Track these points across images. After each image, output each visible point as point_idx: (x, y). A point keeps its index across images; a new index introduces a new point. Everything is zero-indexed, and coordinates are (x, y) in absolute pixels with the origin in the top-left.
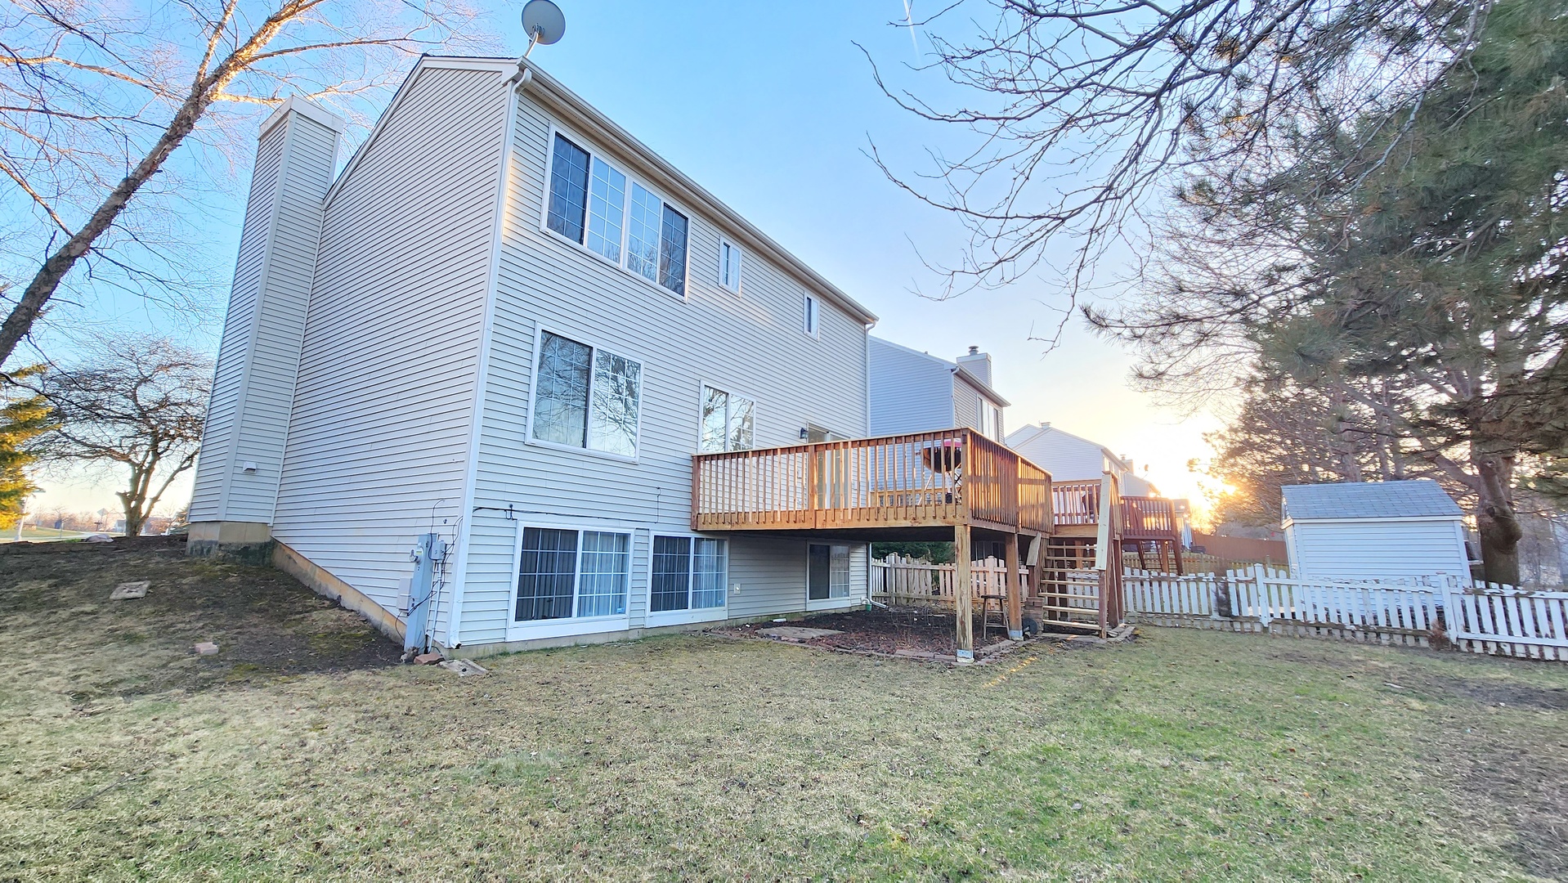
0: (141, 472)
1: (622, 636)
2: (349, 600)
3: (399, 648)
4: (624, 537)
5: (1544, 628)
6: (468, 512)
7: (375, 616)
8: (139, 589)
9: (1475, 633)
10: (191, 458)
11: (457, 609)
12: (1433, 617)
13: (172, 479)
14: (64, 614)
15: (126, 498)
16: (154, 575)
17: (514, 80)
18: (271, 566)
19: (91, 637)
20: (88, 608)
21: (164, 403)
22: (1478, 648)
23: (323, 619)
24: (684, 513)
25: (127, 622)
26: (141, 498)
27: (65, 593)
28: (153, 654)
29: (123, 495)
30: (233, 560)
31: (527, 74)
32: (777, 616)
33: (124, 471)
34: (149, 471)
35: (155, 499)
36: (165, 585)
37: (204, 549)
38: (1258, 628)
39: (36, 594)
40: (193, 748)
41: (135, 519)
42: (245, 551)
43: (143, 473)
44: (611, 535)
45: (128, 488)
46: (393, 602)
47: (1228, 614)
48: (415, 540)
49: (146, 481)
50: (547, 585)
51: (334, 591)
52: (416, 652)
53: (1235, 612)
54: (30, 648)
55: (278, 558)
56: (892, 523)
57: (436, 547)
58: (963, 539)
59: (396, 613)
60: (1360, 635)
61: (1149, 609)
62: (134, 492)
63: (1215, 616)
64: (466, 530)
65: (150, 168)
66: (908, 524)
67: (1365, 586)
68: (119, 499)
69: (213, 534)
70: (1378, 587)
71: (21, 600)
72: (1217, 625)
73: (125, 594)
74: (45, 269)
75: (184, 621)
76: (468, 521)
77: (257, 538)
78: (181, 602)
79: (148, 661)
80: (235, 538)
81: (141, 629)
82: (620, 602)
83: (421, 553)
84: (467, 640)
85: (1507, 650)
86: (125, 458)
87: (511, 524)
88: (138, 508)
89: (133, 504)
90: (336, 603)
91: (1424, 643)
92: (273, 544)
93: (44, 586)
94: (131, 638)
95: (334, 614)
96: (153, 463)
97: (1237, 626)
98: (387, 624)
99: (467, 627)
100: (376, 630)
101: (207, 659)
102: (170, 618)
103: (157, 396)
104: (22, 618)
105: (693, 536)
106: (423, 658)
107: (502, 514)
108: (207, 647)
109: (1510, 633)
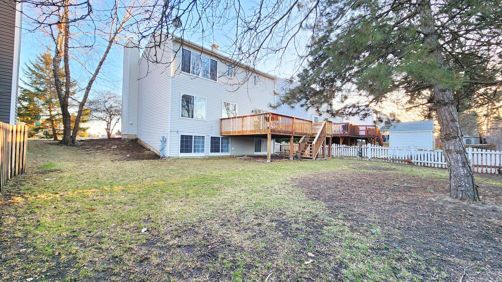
0: (108, 123)
1: (204, 157)
2: (151, 149)
3: (160, 157)
4: (204, 137)
5: (436, 159)
6: (169, 132)
7: (156, 152)
8: (116, 147)
9: (419, 161)
10: (118, 120)
11: (168, 150)
12: (410, 157)
13: (115, 125)
14: (105, 151)
15: (107, 129)
16: (117, 145)
17: (172, 39)
18: (137, 143)
19: (110, 154)
20: (109, 150)
21: (111, 107)
22: (419, 164)
23: (147, 152)
24: (218, 131)
25: (115, 152)
26: (109, 130)
27: (104, 147)
28: (120, 156)
29: (106, 129)
30: (130, 142)
31: (174, 38)
32: (245, 155)
33: (105, 123)
34: (110, 123)
35: (112, 130)
36: (119, 146)
37: (125, 140)
38: (368, 160)
39: (99, 148)
40: (129, 166)
41: (109, 134)
42: (132, 140)
43: (109, 123)
44: (200, 136)
45: (106, 127)
46: (158, 149)
47: (361, 156)
48: (161, 138)
49: (110, 125)
50: (187, 146)
51: (149, 148)
52: (162, 158)
53: (363, 156)
54: (102, 155)
55: (139, 142)
56: (257, 133)
57: (164, 139)
58: (269, 137)
59: (159, 151)
60: (392, 161)
61: (343, 155)
62: (108, 128)
63: (358, 156)
64: (169, 135)
65: (104, 59)
66: (259, 133)
67: (395, 149)
68: (105, 130)
69: (126, 137)
70: (398, 149)
71: (97, 148)
72: (358, 159)
73: (113, 148)
74: (89, 84)
75: (124, 152)
76: (169, 134)
77: (134, 138)
78: (122, 149)
79: (120, 157)
80: (129, 138)
81: (117, 153)
82: (203, 151)
83: (162, 140)
84: (171, 156)
85: (426, 165)
86: (105, 120)
87: (178, 134)
88: (109, 132)
89: (108, 131)
90: (149, 150)
91: (406, 163)
92: (137, 139)
93: (100, 146)
94: (117, 154)
95: (149, 152)
96: (111, 121)
97: (363, 159)
98: (158, 153)
99: (170, 153)
100: (156, 154)
101: (128, 157)
102: (121, 151)
103: (109, 106)
104: (99, 151)
105: (221, 137)
106: (163, 159)
107: (176, 132)
108: (128, 155)
109: (427, 160)
